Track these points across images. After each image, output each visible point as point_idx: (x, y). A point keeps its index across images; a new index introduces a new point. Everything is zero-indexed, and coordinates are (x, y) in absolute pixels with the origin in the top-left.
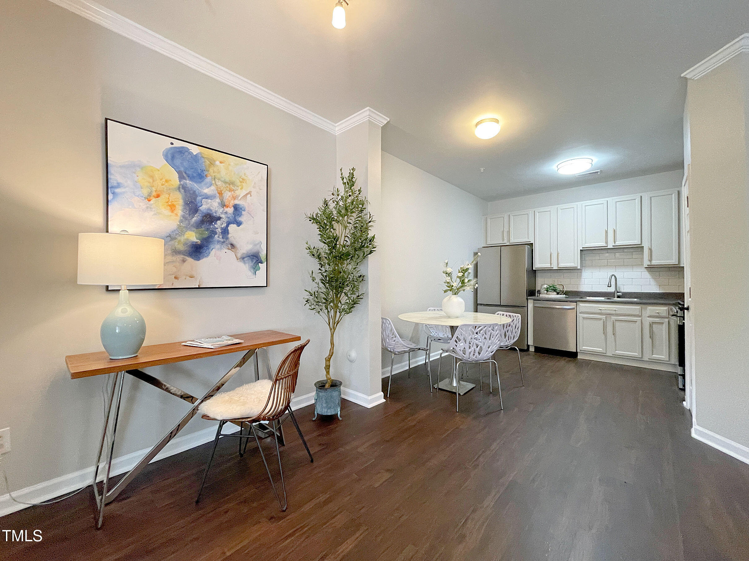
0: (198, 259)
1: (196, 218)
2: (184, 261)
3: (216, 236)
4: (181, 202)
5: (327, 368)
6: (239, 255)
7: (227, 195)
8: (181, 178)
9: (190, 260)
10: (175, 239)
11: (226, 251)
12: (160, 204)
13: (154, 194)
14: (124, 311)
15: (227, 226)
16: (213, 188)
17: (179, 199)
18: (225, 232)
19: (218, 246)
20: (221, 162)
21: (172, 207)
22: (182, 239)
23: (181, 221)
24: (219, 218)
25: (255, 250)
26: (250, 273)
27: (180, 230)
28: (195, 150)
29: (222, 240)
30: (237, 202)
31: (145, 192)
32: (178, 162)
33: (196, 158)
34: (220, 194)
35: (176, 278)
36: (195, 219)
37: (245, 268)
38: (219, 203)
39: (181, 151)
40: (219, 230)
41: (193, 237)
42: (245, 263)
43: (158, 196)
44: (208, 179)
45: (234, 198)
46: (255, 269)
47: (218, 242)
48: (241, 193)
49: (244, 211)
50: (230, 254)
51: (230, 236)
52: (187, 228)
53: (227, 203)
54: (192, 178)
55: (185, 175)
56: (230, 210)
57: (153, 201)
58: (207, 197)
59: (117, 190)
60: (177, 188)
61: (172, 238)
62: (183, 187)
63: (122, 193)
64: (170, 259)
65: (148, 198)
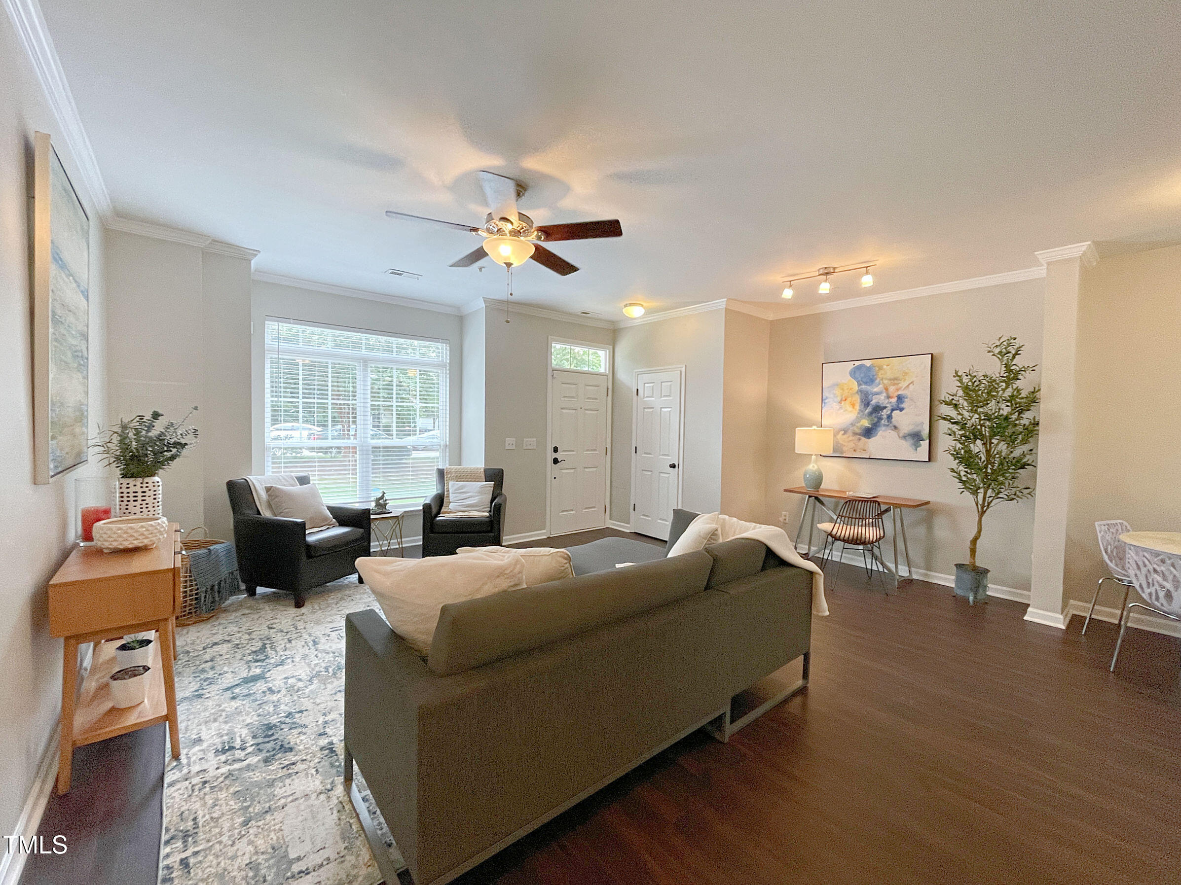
0: (869, 438)
1: (869, 409)
2: (860, 440)
3: (883, 421)
4: (859, 401)
5: (973, 551)
6: (901, 435)
7: (892, 389)
8: (859, 385)
9: (863, 438)
10: (855, 425)
11: (890, 431)
12: (847, 405)
13: (844, 399)
14: (813, 467)
15: (891, 412)
16: (881, 386)
17: (857, 399)
18: (889, 417)
19: (884, 428)
20: (888, 366)
21: (853, 405)
22: (859, 425)
23: (858, 413)
24: (885, 408)
25: (917, 429)
26: (911, 449)
27: (858, 419)
28: (868, 363)
29: (887, 424)
30: (900, 393)
31: (839, 399)
32: (857, 375)
33: (869, 369)
34: (886, 389)
35: (854, 451)
36: (867, 410)
37: (907, 445)
38: (885, 397)
39: (859, 368)
40: (885, 416)
41: (866, 423)
42: (906, 441)
43: (846, 400)
44: (877, 381)
45: (898, 390)
46: (916, 446)
47: (884, 425)
48: (903, 384)
49: (907, 398)
50: (894, 433)
51: (893, 420)
52: (862, 418)
53: (891, 395)
54: (866, 383)
55: (862, 383)
56: (894, 400)
57: (843, 403)
58: (877, 394)
59: (826, 401)
60: (857, 392)
61: (852, 424)
62: (861, 391)
63: (829, 402)
64: (851, 438)
65: (840, 402)
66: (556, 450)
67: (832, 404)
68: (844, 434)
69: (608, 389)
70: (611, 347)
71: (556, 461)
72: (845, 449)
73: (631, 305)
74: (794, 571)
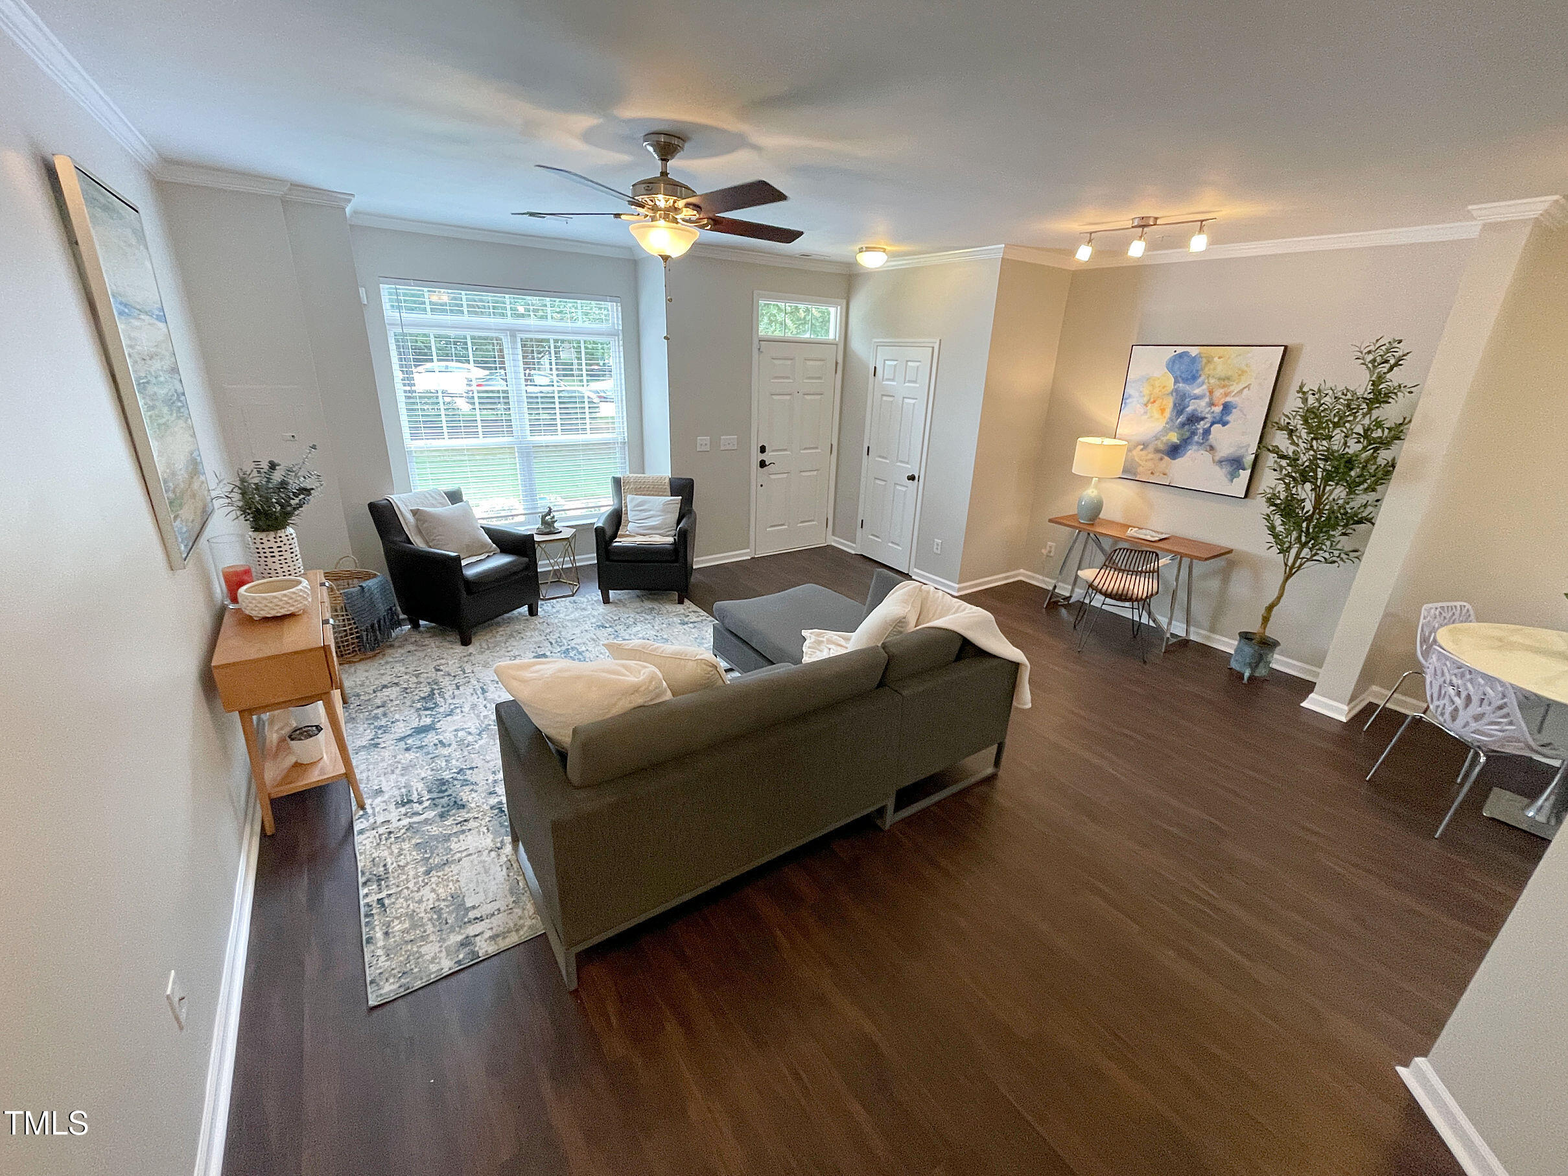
0: (1174, 458)
1: (1182, 419)
2: (1161, 459)
3: (1196, 437)
4: (1171, 405)
5: (1266, 620)
6: (1217, 458)
7: (1218, 393)
8: (1176, 382)
9: (1166, 458)
10: (1159, 439)
11: (1202, 452)
12: (1154, 410)
13: (1152, 400)
14: (1093, 492)
15: (1211, 426)
16: (1204, 387)
17: (1169, 403)
18: (1207, 432)
19: (1195, 447)
20: (1219, 358)
21: (1163, 410)
22: (1164, 439)
23: (1167, 423)
24: (1203, 419)
25: (1239, 453)
26: (1225, 480)
27: (1166, 431)
28: (1194, 351)
29: (1202, 441)
30: (1228, 399)
31: (1145, 399)
32: (1177, 366)
33: (1194, 360)
34: (1211, 392)
35: (1152, 473)
36: (1179, 420)
37: (1220, 473)
38: (1207, 403)
39: (1181, 356)
40: (1201, 431)
41: (1174, 438)
42: (1222, 468)
43: (1154, 402)
44: (1200, 380)
45: (1226, 395)
46: (1233, 475)
47: (1197, 443)
48: (1235, 388)
49: (1235, 408)
50: (1207, 456)
51: (1211, 436)
52: (1171, 430)
53: (1216, 402)
54: (1185, 381)
55: (1180, 379)
56: (1218, 409)
57: (1150, 406)
58: (1197, 398)
59: (1127, 401)
60: (1172, 393)
61: (1157, 438)
62: (1176, 391)
63: (1131, 403)
64: (1151, 456)
65: (1146, 405)
66: (763, 449)
67: (1135, 404)
68: (1142, 450)
69: (837, 363)
70: (845, 303)
71: (763, 464)
72: (1140, 469)
73: (868, 249)
74: (995, 662)
